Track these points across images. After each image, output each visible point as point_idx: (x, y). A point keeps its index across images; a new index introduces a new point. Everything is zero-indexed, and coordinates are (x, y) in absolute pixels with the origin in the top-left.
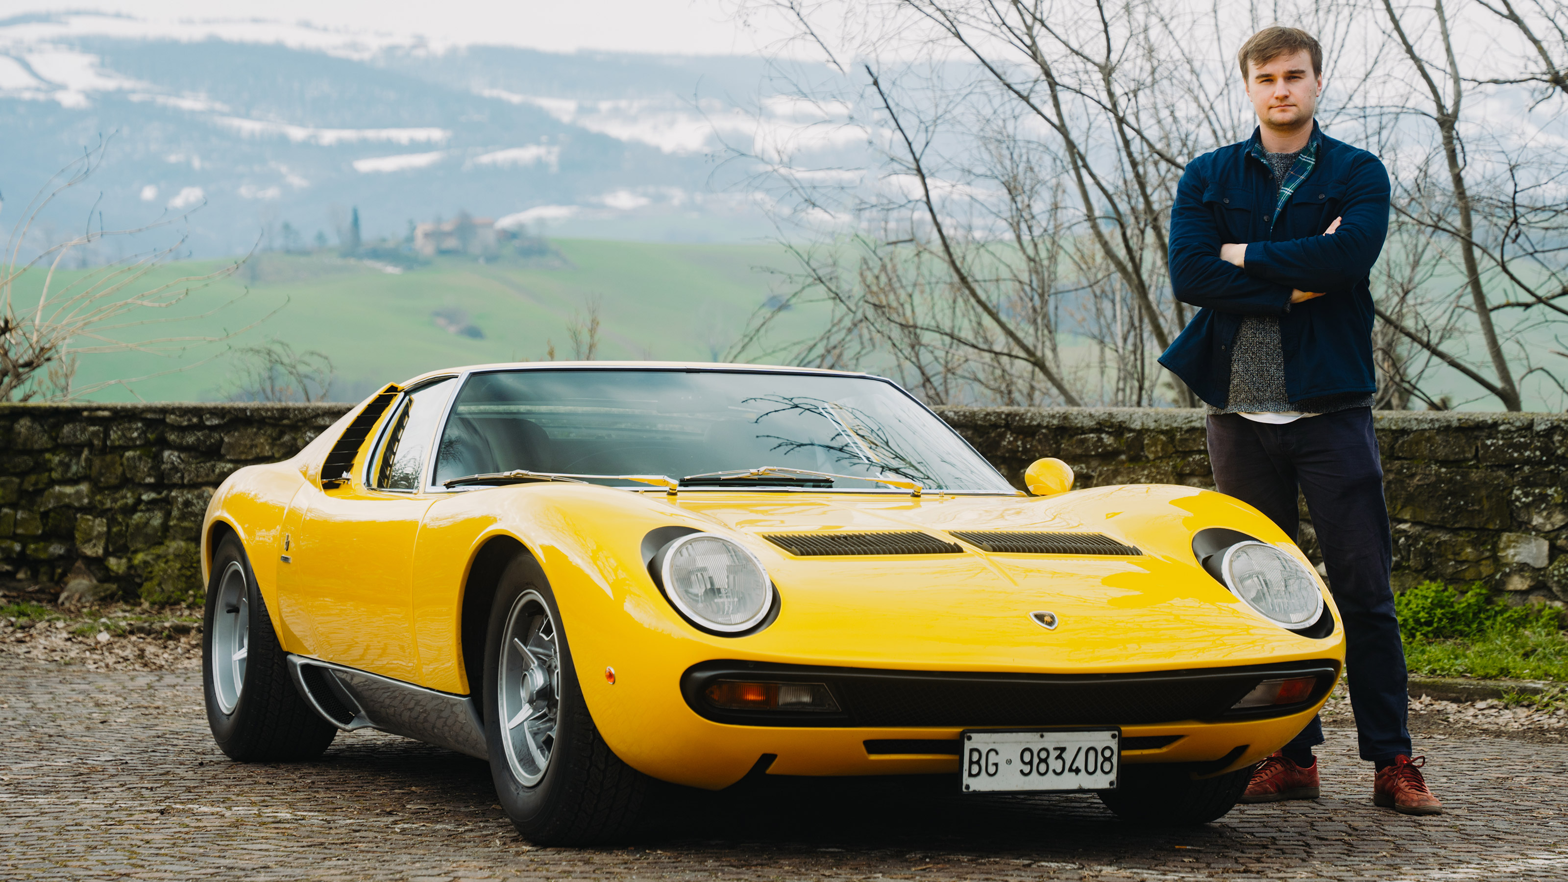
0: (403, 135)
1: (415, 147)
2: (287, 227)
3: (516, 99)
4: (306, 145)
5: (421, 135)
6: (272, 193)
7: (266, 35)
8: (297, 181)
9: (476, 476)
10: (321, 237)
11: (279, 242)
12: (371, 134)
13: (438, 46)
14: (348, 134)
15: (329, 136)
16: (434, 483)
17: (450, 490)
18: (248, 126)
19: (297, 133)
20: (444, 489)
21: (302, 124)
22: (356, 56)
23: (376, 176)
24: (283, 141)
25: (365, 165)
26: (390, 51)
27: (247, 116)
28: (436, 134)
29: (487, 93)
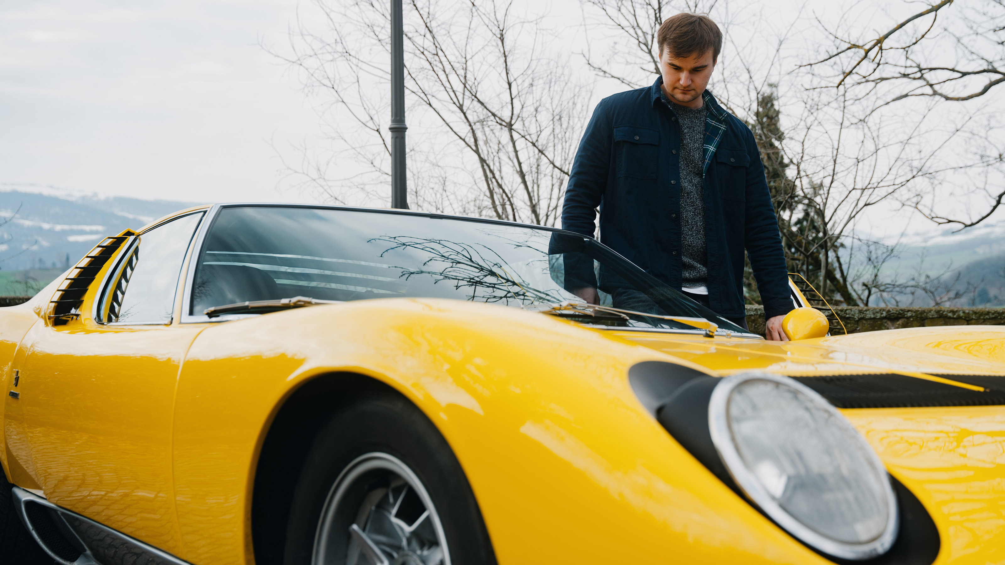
0: (87, 228)
1: (92, 233)
2: (40, 260)
3: (131, 216)
4: (50, 231)
5: (94, 228)
6: (35, 248)
7: (35, 190)
8: (45, 243)
9: (247, 303)
10: (54, 264)
11: (37, 265)
12: (75, 227)
13: (102, 197)
14: (66, 227)
15: (58, 228)
16: (191, 313)
17: (214, 319)
18: (27, 223)
19: (46, 226)
20: (206, 318)
21: (48, 222)
22: (70, 199)
23: (76, 243)
24: (40, 229)
25: (72, 239)
26: (83, 198)
27: (27, 219)
28: (100, 228)
29: (120, 214)
